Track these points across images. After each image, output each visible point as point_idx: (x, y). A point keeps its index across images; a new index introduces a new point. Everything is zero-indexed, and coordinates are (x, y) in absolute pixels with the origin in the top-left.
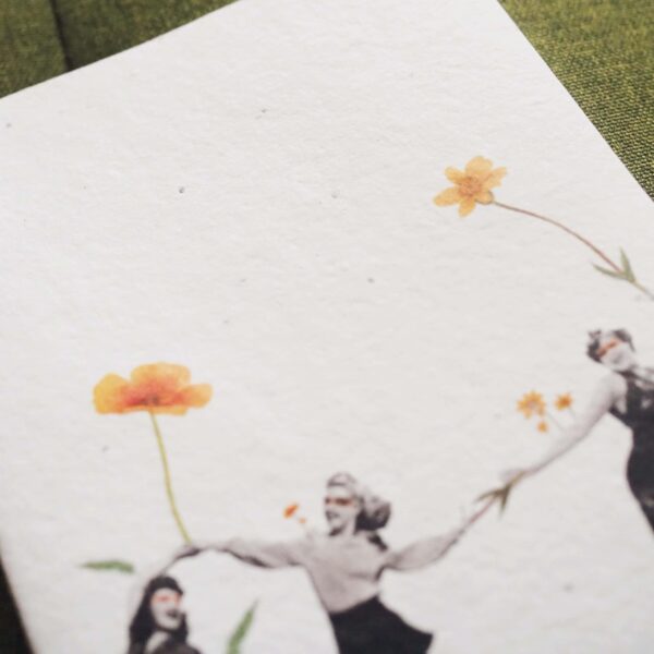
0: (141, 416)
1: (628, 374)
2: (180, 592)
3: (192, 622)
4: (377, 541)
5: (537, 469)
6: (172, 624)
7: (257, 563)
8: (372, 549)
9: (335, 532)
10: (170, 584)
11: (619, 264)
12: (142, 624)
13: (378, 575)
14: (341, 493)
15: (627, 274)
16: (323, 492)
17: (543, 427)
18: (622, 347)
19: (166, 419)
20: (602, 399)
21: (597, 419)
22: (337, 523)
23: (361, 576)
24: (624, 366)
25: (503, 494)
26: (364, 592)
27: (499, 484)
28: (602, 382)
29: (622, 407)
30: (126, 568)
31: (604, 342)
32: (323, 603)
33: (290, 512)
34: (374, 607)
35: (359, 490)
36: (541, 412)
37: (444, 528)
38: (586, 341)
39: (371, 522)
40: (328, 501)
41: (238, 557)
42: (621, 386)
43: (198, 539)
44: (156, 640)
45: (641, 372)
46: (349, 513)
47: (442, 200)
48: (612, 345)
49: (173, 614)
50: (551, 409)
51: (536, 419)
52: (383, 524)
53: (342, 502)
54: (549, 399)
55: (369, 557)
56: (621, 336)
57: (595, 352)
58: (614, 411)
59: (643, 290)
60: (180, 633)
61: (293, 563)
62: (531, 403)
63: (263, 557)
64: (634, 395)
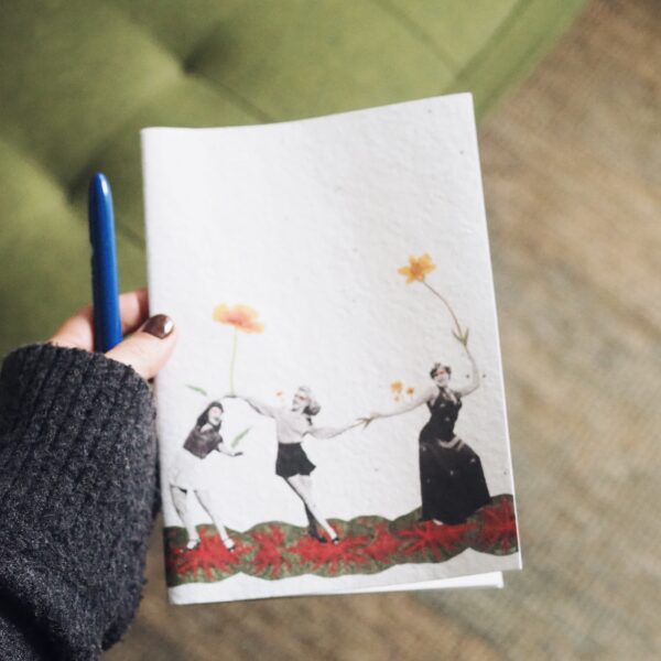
0: (231, 328)
1: (442, 389)
2: (222, 411)
3: (223, 424)
4: (309, 420)
5: (387, 416)
6: (216, 423)
7: (258, 411)
8: (306, 423)
9: (294, 410)
10: (220, 406)
11: (464, 335)
12: (203, 419)
13: (304, 435)
14: (302, 394)
15: (464, 341)
16: (296, 391)
17: (397, 399)
18: (446, 375)
19: (240, 333)
20: (427, 396)
21: (420, 404)
22: (296, 406)
23: (297, 432)
24: (441, 385)
25: (368, 421)
26: (295, 439)
27: (368, 417)
28: (429, 388)
29: (433, 403)
30: (204, 393)
31: (440, 370)
32: (278, 437)
33: (279, 394)
34: (298, 446)
35: (311, 396)
36: (399, 392)
37: (338, 426)
38: (432, 366)
39: (309, 411)
40: (296, 396)
41: (251, 405)
42: (437, 393)
43: (237, 393)
44: (206, 427)
45: (447, 390)
46: (303, 404)
47: (401, 271)
48: (442, 373)
49: (217, 419)
50: (404, 392)
51: (396, 394)
52: (315, 414)
53: (302, 398)
54: (405, 388)
55: (304, 426)
56: (448, 370)
57: (433, 374)
58: (429, 403)
59: (468, 352)
60: (217, 428)
61: (272, 417)
62: (397, 386)
63: (260, 408)
64: (440, 399)
